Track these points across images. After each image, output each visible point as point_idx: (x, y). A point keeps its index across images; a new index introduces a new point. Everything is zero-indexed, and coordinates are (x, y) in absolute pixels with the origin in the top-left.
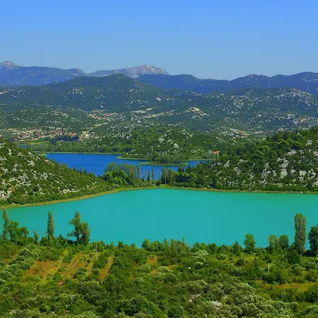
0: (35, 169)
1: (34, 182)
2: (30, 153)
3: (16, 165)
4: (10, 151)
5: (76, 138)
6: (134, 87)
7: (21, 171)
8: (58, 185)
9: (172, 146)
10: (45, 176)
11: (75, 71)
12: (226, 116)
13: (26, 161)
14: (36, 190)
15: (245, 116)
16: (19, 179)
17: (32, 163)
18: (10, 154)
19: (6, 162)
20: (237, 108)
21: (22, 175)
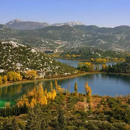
0: (53, 65)
1: (53, 70)
2: (50, 58)
3: (45, 63)
4: (42, 57)
5: (53, 52)
6: (73, 31)
7: (48, 65)
8: (62, 71)
9: (98, 55)
10: (57, 67)
11: (45, 23)
12: (113, 43)
13: (49, 61)
14: (54, 73)
15: (121, 43)
16: (47, 69)
17: (51, 62)
18: (42, 58)
19: (41, 61)
20: (118, 40)
21: (48, 67)
